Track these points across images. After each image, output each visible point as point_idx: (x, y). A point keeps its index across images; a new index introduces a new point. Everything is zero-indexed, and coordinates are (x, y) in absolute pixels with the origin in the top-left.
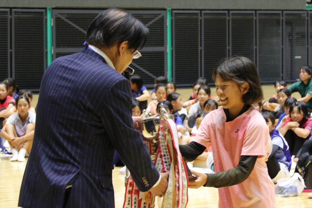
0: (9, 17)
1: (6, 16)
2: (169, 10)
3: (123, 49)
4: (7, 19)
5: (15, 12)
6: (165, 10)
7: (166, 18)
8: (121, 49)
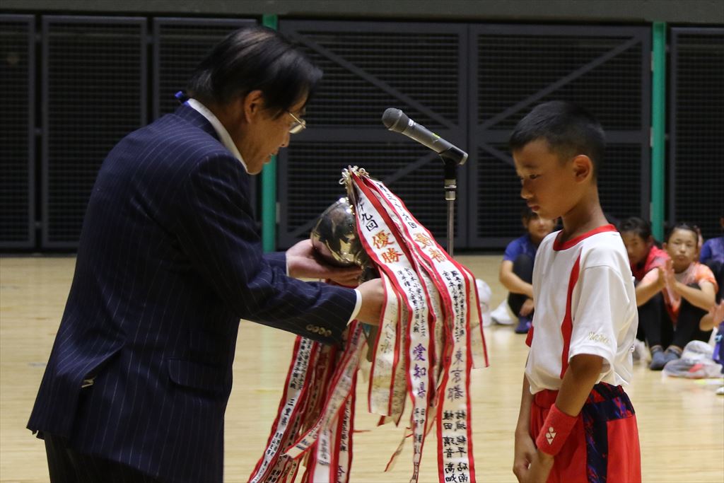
0: (145, 39)
1: (137, 36)
2: (661, 27)
3: (255, 109)
4: (139, 45)
5: (163, 26)
6: (650, 25)
7: (651, 48)
8: (247, 107)
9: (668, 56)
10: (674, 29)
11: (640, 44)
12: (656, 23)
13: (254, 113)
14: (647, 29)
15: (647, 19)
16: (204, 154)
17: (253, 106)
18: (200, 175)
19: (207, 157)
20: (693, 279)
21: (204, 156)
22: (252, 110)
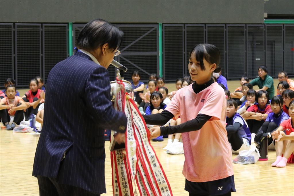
1: (39, 29)
3: (105, 50)
4: (39, 31)
5: (45, 26)
6: (158, 24)
7: (159, 30)
8: (103, 50)
9: (163, 32)
10: (164, 25)
11: (156, 29)
12: (160, 23)
13: (105, 52)
14: (157, 25)
15: (158, 22)
16: (94, 67)
17: (104, 49)
18: (93, 74)
19: (95, 68)
20: (17, 101)
21: (94, 68)
22: (105, 51)
